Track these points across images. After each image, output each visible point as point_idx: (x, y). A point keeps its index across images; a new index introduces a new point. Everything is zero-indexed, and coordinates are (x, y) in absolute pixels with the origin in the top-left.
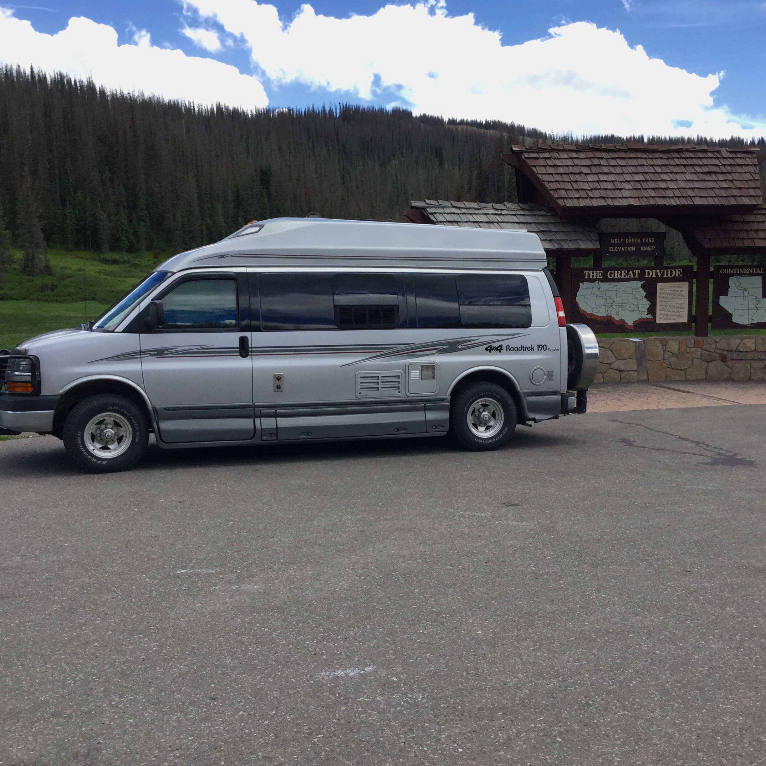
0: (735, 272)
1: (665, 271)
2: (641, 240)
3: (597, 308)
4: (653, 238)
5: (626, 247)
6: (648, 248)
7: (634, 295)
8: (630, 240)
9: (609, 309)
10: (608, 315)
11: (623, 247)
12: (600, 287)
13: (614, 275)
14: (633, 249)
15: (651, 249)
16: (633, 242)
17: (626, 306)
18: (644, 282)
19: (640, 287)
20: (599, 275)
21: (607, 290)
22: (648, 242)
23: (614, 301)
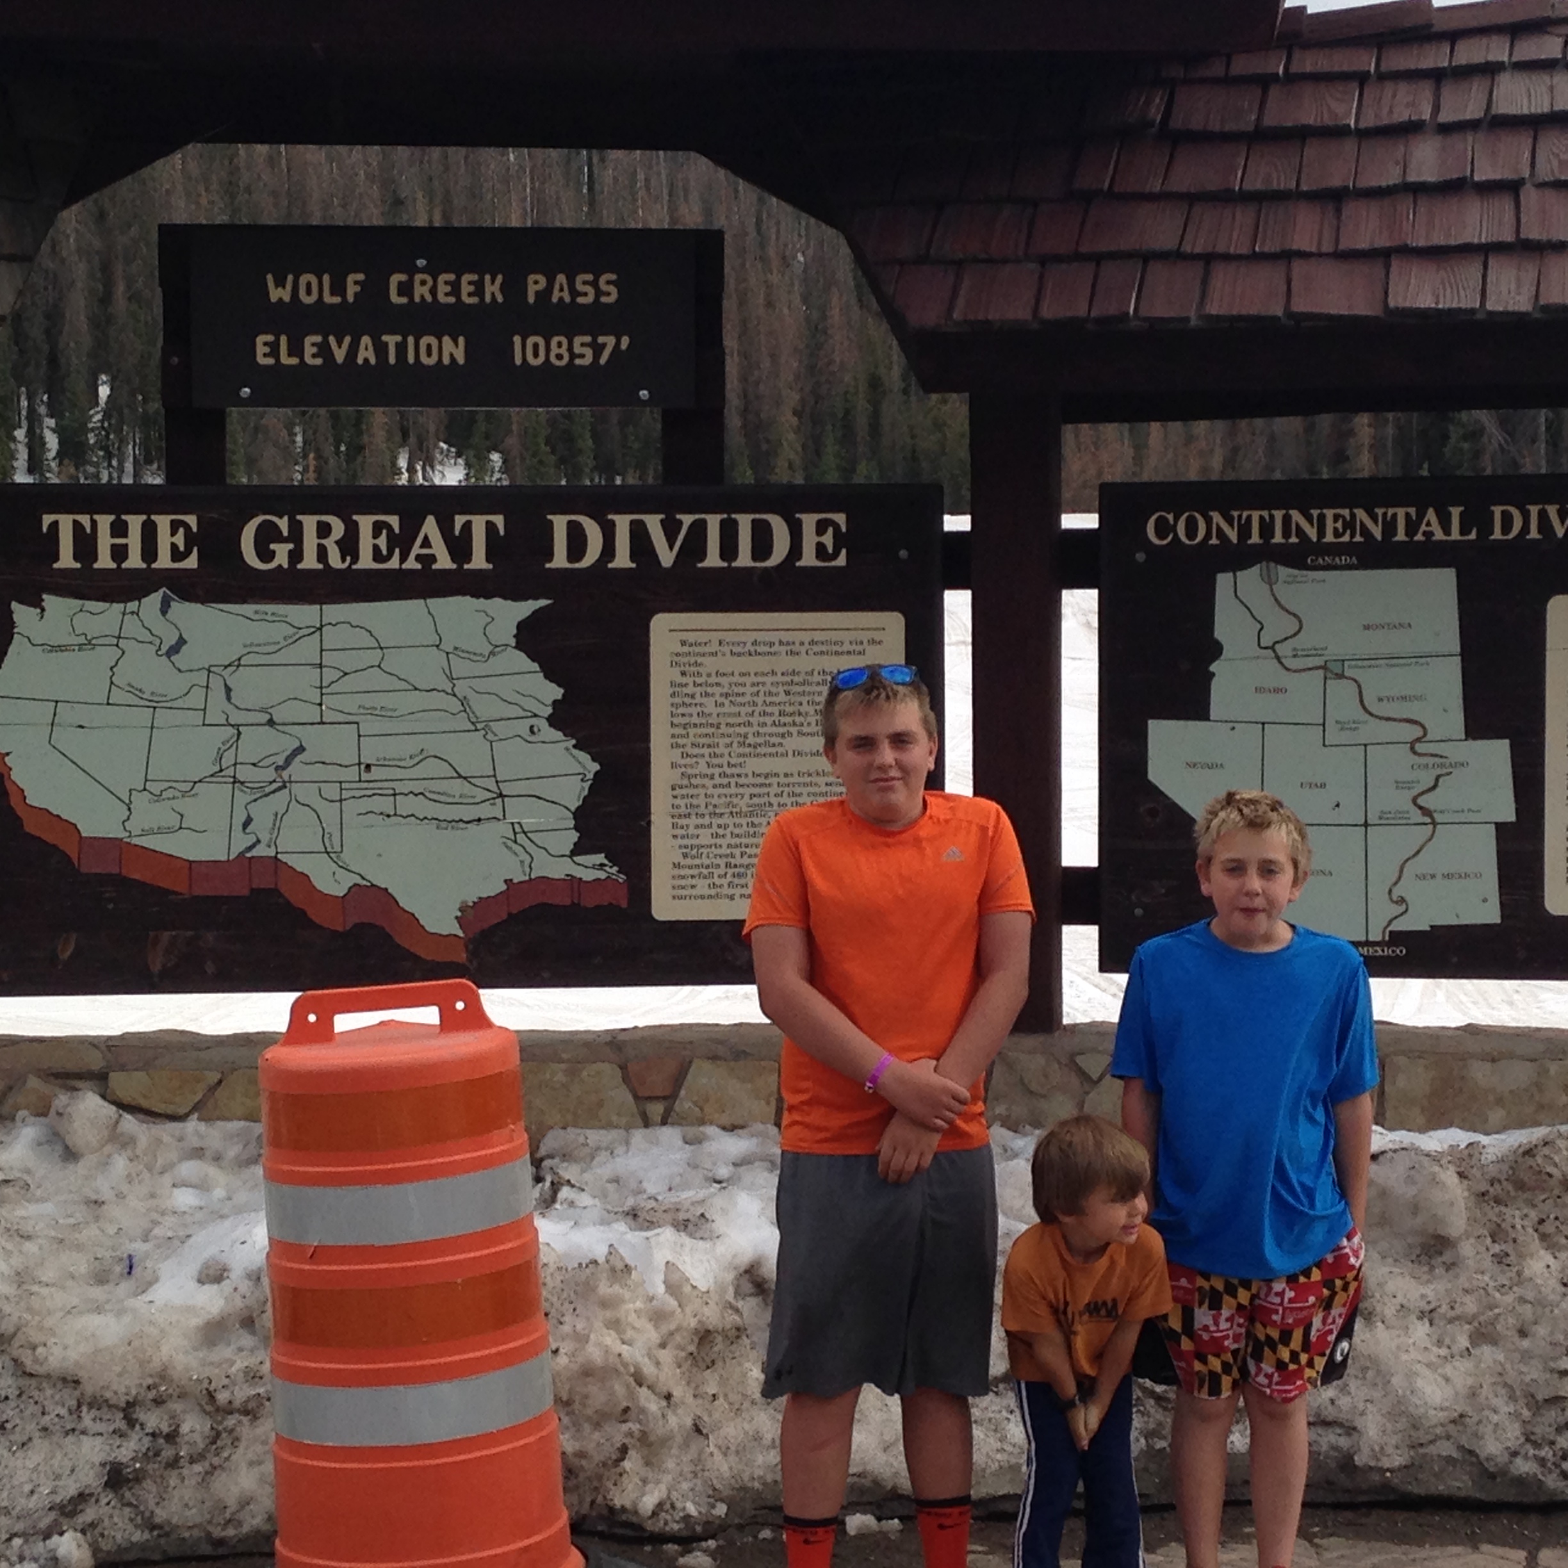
0: (1255, 539)
1: (714, 522)
2: (514, 288)
3: (158, 797)
4: (613, 277)
5: (391, 340)
6: (570, 349)
7: (464, 701)
8: (423, 283)
9: (263, 813)
10: (254, 853)
11: (366, 340)
12: (182, 641)
13: (291, 546)
14: (451, 355)
15: (597, 355)
16: (452, 300)
17: (399, 787)
18: (543, 602)
19: (513, 642)
20: (174, 546)
21: (238, 664)
22: (567, 299)
23: (301, 749)
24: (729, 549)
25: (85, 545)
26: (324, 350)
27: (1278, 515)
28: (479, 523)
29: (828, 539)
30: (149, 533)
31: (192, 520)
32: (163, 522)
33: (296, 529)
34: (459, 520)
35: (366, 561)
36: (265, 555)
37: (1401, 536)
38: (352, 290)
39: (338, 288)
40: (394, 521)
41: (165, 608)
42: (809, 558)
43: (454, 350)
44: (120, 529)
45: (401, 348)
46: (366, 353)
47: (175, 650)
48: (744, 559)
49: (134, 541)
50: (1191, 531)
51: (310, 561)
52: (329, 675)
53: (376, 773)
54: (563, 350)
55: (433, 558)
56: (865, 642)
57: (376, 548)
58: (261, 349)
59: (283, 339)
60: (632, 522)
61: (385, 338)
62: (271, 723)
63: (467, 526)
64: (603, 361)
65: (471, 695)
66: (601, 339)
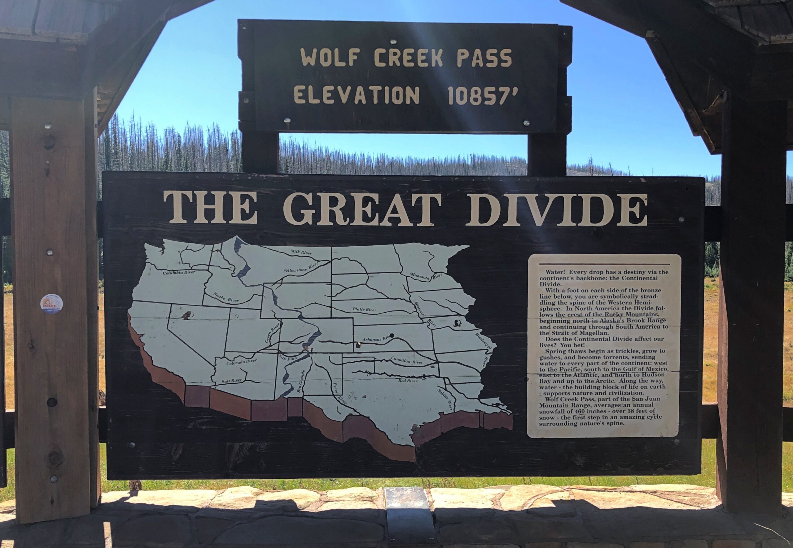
1: (568, 198)
3: (232, 362)
4: (509, 51)
5: (375, 89)
6: (482, 95)
8: (395, 54)
10: (290, 395)
11: (360, 89)
12: (247, 268)
13: (314, 211)
14: (411, 99)
15: (498, 99)
16: (412, 64)
17: (378, 356)
18: (464, 247)
19: (446, 270)
20: (243, 210)
21: (281, 282)
22: (481, 65)
23: (318, 333)
24: (577, 215)
25: (189, 208)
26: (335, 95)
28: (426, 198)
29: (636, 210)
30: (228, 202)
31: (254, 195)
32: (236, 196)
33: (317, 201)
34: (415, 197)
35: (358, 221)
36: (298, 217)
38: (352, 58)
39: (344, 57)
40: (376, 197)
41: (237, 247)
42: (625, 222)
43: (413, 95)
44: (210, 200)
45: (381, 94)
46: (360, 97)
47: (242, 273)
48: (586, 221)
49: (219, 207)
51: (325, 221)
52: (336, 289)
53: (363, 348)
54: (478, 96)
55: (398, 220)
56: (658, 272)
57: (365, 213)
58: (297, 94)
59: (310, 88)
60: (519, 198)
61: (371, 88)
62: (301, 317)
63: (420, 200)
64: (501, 103)
65: (420, 302)
66: (501, 89)
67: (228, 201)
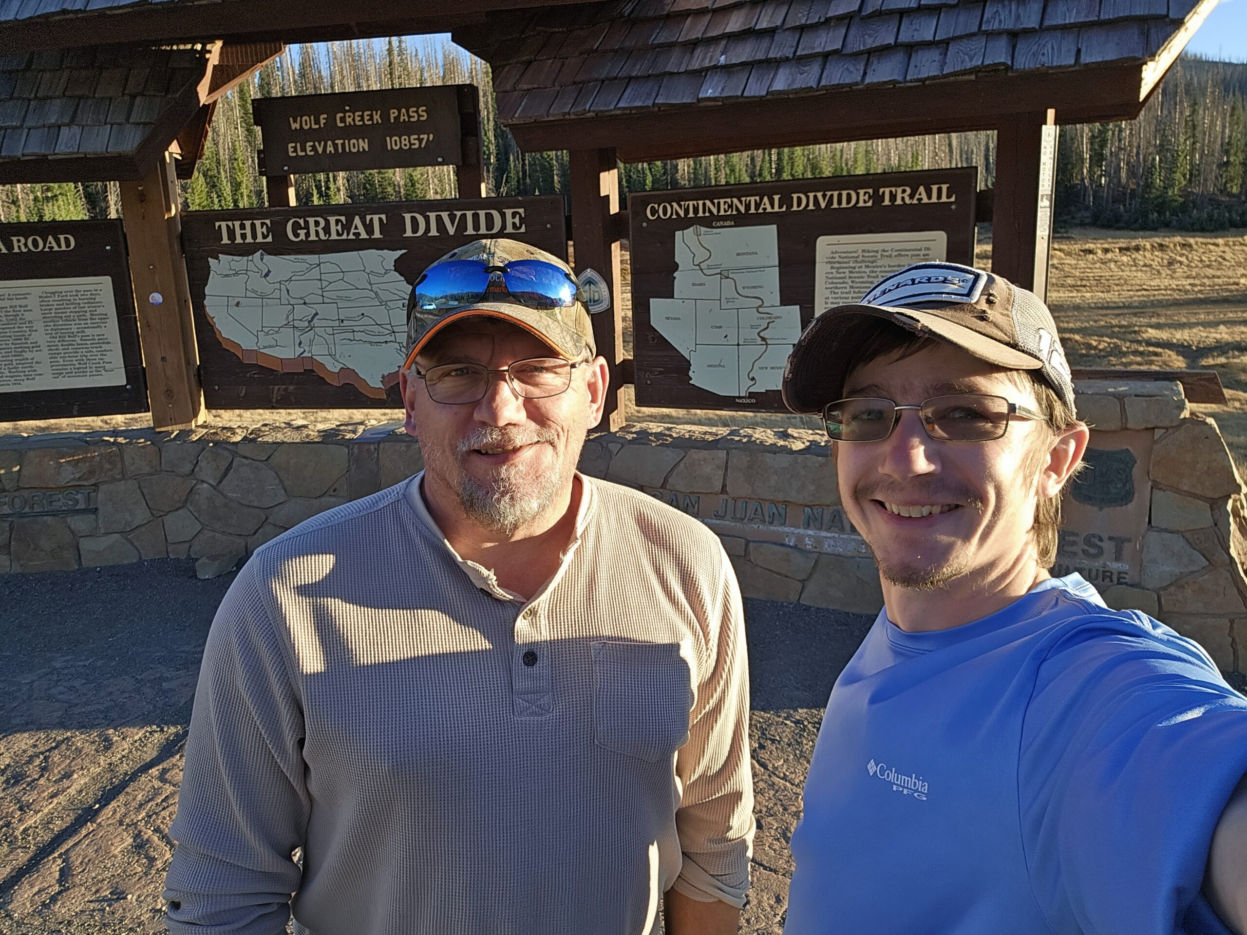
0: (691, 215)
1: (469, 214)
2: (385, 116)
3: (267, 334)
4: (424, 108)
5: (339, 142)
6: (409, 141)
7: (376, 293)
8: (349, 117)
9: (305, 338)
10: (305, 355)
11: (329, 143)
12: (269, 271)
13: (305, 231)
14: (363, 148)
15: (420, 144)
16: (361, 123)
17: (355, 329)
18: (404, 251)
19: (393, 268)
20: (263, 233)
21: (290, 280)
22: (407, 120)
23: (316, 314)
25: (231, 233)
26: (314, 148)
27: (701, 203)
28: (376, 218)
29: (517, 220)
30: (253, 228)
31: (268, 222)
32: (258, 223)
33: (307, 223)
34: (368, 217)
35: (334, 236)
36: (297, 235)
37: (753, 211)
38: (322, 121)
39: (317, 122)
40: (343, 218)
41: (262, 257)
42: (510, 229)
43: (364, 145)
44: (243, 227)
45: (343, 145)
46: (330, 149)
47: (267, 275)
48: (483, 230)
49: (248, 231)
50: (665, 213)
51: (313, 237)
52: (325, 284)
53: (345, 323)
54: (407, 142)
55: (359, 234)
57: (337, 230)
58: (291, 150)
59: (298, 145)
60: (437, 216)
61: (337, 142)
62: (305, 303)
63: (371, 220)
64: (423, 146)
65: (378, 291)
66: (422, 136)
67: (253, 226)
